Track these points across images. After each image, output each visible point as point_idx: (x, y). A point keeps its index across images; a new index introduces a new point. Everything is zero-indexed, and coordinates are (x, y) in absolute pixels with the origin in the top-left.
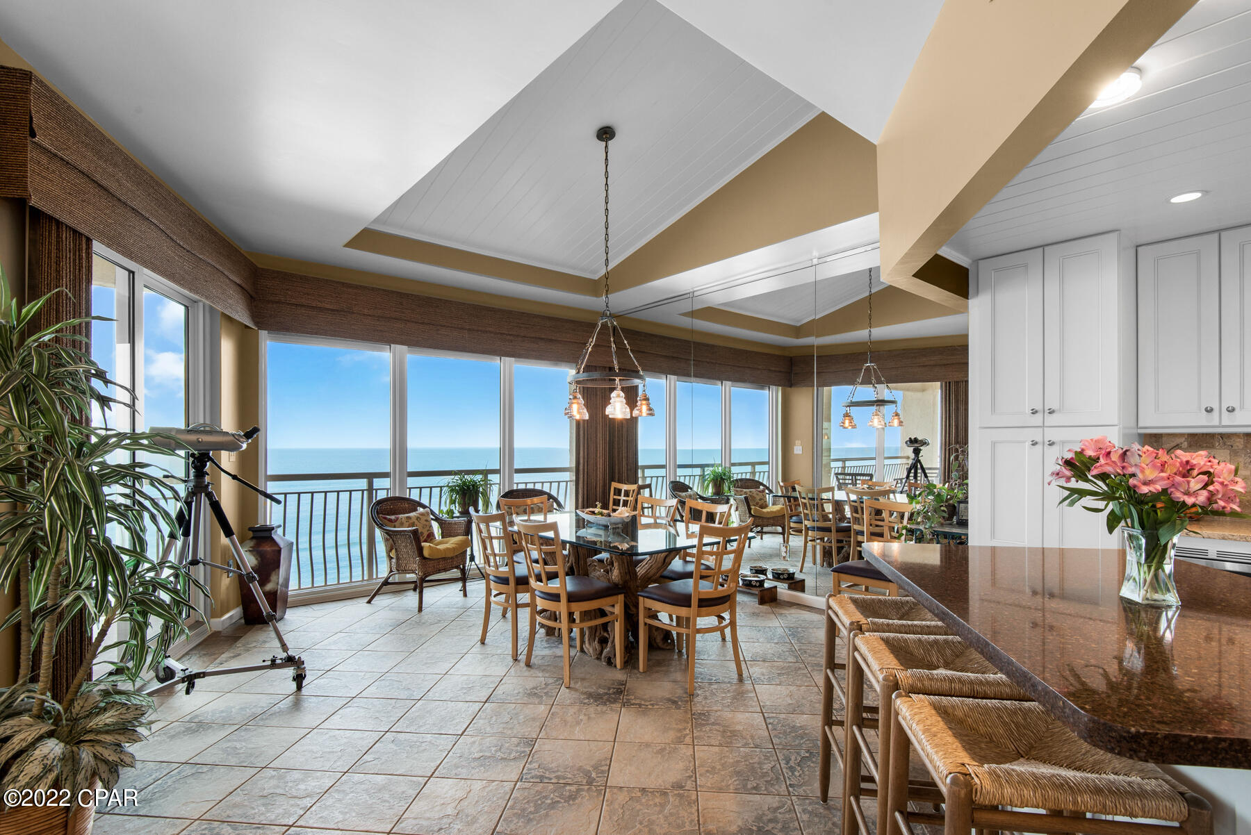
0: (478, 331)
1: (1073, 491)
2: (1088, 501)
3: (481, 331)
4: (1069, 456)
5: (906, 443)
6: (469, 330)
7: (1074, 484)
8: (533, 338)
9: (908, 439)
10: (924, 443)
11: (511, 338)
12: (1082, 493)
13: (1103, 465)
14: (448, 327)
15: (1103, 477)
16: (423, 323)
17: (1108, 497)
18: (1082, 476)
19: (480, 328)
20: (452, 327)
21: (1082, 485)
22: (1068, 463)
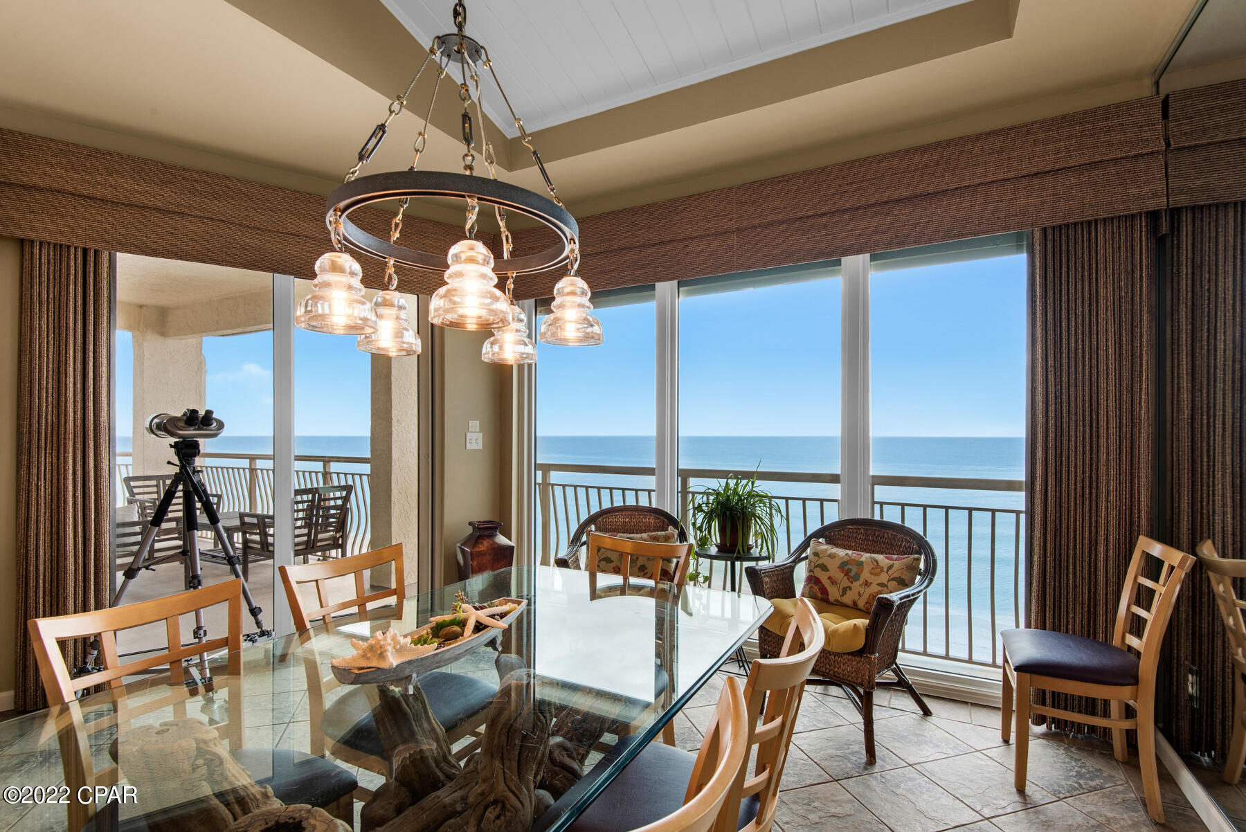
0: (754, 227)
3: (760, 226)
6: (738, 230)
8: (876, 204)
11: (825, 220)
14: (702, 237)
16: (662, 243)
19: (757, 222)
20: (709, 235)
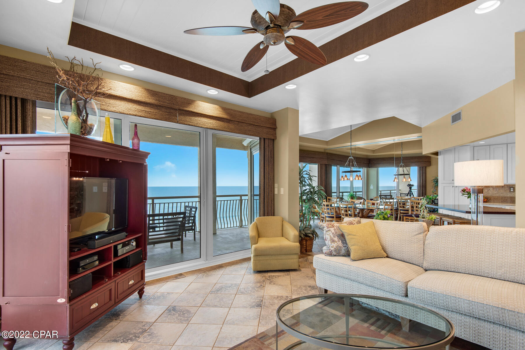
1: (463, 194)
2: (465, 195)
4: (462, 189)
5: (407, 185)
7: (463, 193)
9: (408, 184)
10: (413, 185)
12: (464, 194)
13: (467, 190)
15: (467, 192)
17: (468, 194)
18: (464, 192)
21: (464, 193)
22: (462, 190)
